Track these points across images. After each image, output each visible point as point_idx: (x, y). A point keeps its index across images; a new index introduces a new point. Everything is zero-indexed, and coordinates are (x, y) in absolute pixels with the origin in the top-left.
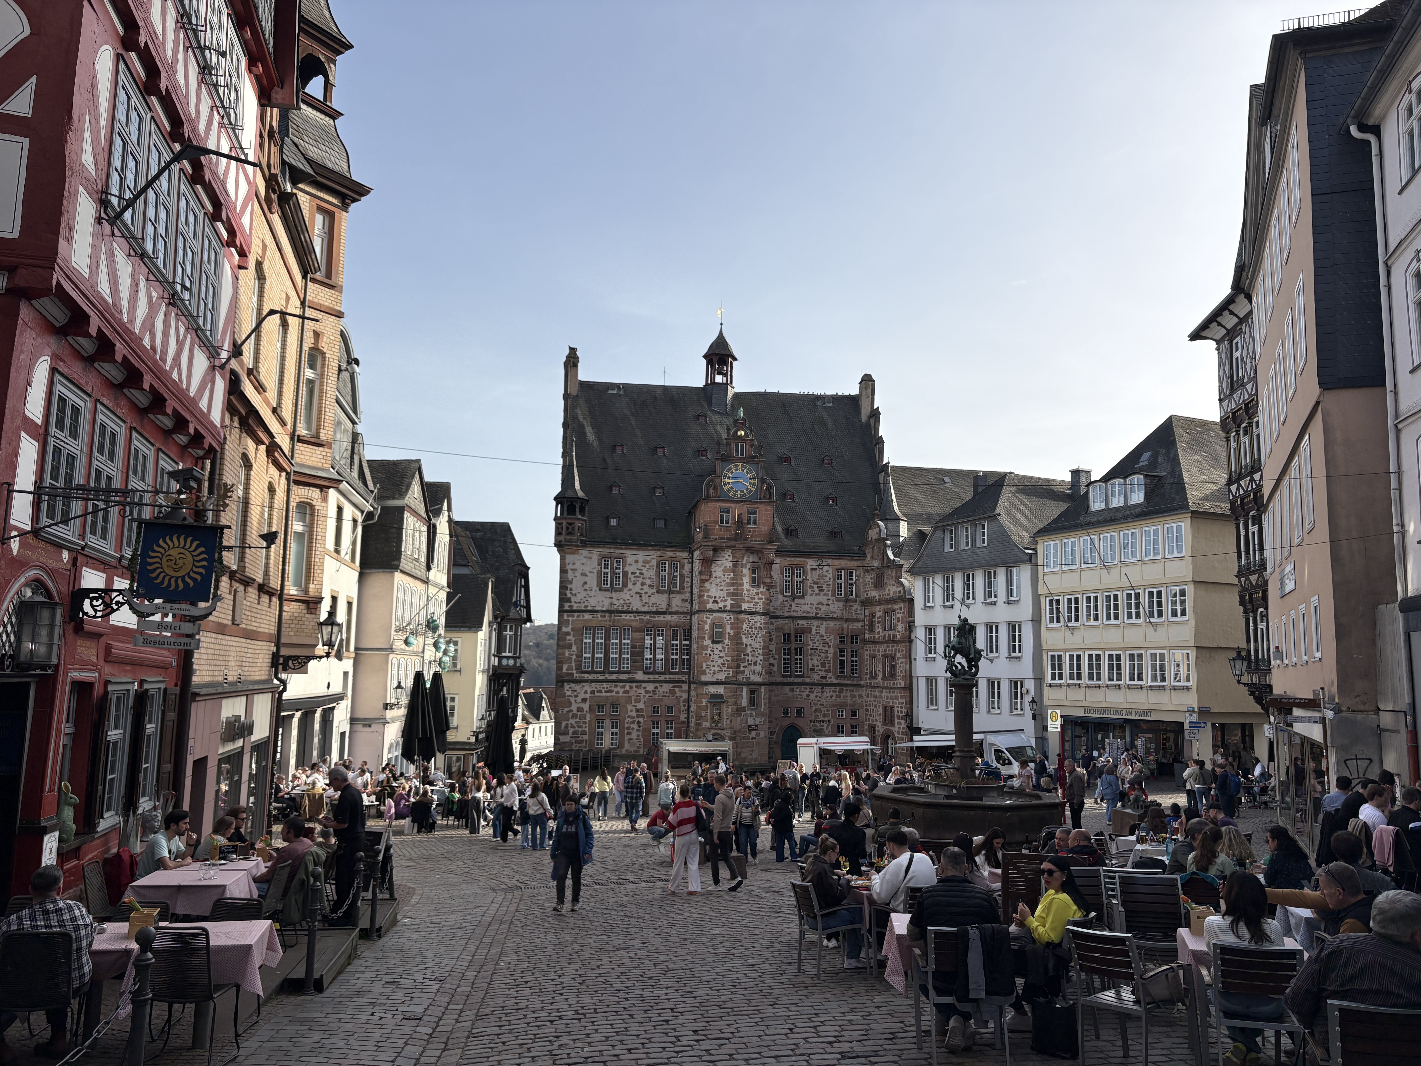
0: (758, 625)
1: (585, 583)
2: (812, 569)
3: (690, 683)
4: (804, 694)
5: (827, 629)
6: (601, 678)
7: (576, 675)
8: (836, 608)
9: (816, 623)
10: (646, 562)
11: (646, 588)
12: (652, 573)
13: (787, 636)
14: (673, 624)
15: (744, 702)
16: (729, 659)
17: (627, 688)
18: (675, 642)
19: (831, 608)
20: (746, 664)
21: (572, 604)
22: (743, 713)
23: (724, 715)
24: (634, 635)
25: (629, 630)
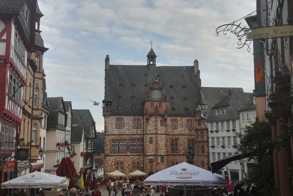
0: (163, 138)
1: (112, 126)
2: (180, 120)
3: (144, 156)
4: (178, 158)
5: (184, 138)
6: (117, 155)
7: (110, 154)
9: (181, 136)
10: (130, 119)
11: (130, 127)
12: (132, 123)
13: (172, 141)
14: (138, 138)
15: (159, 161)
16: (155, 148)
17: (125, 157)
18: (139, 143)
19: (186, 132)
20: (160, 149)
21: (108, 133)
22: (159, 164)
23: (154, 165)
24: (127, 141)
25: (125, 140)
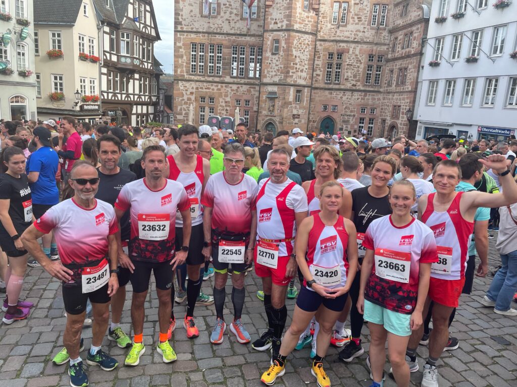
0: (306, 42)
1: (191, 11)
2: (355, 4)
3: (260, 85)
4: (339, 96)
5: (360, 50)
6: (202, 79)
7: (187, 77)
8: (369, 35)
9: (353, 45)
12: (238, 4)
13: (331, 55)
14: (251, 44)
15: (291, 98)
16: (282, 66)
17: (219, 87)
18: (252, 57)
19: (366, 34)
20: (294, 70)
21: (183, 26)
22: (290, 106)
23: (276, 107)
24: (224, 50)
25: (221, 47)
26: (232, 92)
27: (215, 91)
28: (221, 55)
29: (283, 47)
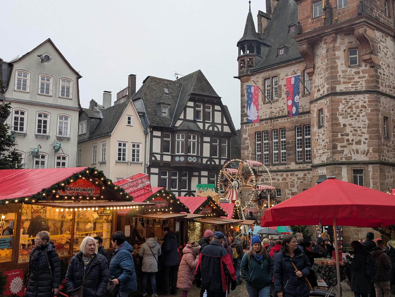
16: (328, 141)
24: (288, 134)
25: (285, 131)
26: (299, 181)
27: (281, 181)
28: (285, 139)
29: (327, 117)
